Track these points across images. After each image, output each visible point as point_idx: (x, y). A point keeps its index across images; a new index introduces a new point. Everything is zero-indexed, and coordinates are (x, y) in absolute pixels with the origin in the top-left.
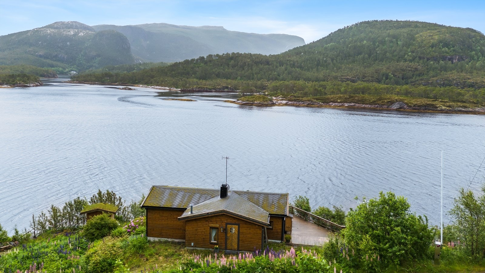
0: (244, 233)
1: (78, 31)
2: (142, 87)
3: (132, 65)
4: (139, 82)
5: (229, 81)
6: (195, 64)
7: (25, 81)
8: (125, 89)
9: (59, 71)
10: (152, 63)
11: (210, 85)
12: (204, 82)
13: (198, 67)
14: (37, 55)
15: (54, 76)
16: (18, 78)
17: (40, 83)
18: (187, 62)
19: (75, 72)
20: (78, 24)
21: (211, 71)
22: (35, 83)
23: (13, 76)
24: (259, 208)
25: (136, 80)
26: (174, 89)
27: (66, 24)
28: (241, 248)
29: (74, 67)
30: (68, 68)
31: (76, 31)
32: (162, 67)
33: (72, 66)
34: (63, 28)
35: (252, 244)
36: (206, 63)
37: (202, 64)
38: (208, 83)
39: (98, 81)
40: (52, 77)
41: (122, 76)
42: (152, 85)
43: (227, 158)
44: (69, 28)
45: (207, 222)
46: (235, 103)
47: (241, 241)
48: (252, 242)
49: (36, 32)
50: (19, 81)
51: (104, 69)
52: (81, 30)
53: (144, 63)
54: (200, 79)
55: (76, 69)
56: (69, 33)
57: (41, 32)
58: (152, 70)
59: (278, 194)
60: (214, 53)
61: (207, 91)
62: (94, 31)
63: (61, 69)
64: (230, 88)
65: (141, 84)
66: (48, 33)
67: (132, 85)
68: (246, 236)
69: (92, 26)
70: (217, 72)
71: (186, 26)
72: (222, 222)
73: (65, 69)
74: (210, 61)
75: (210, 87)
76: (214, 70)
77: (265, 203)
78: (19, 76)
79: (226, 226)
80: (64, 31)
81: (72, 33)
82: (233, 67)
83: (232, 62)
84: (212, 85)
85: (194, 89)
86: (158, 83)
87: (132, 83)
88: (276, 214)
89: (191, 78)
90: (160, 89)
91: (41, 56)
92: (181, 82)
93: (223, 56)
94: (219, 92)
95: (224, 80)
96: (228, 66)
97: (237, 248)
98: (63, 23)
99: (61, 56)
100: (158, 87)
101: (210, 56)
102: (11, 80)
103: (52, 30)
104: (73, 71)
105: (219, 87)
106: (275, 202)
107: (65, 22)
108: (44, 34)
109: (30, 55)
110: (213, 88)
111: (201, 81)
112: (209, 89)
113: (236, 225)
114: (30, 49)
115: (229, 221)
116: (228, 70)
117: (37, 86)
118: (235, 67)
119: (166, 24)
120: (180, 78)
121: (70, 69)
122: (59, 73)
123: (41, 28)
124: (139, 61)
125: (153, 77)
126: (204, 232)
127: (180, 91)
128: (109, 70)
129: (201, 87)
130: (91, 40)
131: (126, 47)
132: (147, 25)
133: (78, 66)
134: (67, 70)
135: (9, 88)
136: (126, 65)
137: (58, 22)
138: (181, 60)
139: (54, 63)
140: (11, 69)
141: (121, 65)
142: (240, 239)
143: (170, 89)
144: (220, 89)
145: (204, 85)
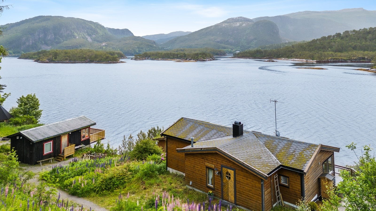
0: (241, 182)
1: (242, 23)
2: (283, 60)
3: (279, 44)
4: (282, 56)
5: (366, 52)
6: (332, 39)
7: (204, 57)
8: (269, 61)
9: (228, 51)
10: (295, 42)
11: (345, 56)
12: (339, 54)
13: (334, 42)
14: (216, 41)
15: (224, 54)
16: (200, 56)
17: (213, 59)
18: (324, 38)
19: (239, 52)
20: (243, 18)
21: (348, 45)
22: (209, 59)
23: (197, 54)
24: (272, 155)
25: (279, 55)
26: (311, 61)
27: (235, 19)
28: (238, 202)
29: (238, 48)
30: (234, 49)
31: (241, 23)
32: (301, 44)
33: (237, 48)
34: (233, 22)
35: (250, 199)
36: (342, 38)
37: (339, 40)
38: (343, 54)
39: (252, 56)
40: (223, 55)
41: (269, 52)
42: (292, 58)
43: (275, 101)
44: (237, 21)
45: (203, 160)
46: (368, 71)
47: (239, 193)
48: (251, 197)
49: (216, 26)
50: (200, 57)
51: (259, 48)
52: (244, 22)
53: (289, 42)
54: (336, 52)
55: (240, 50)
56: (236, 25)
57: (219, 26)
58: (293, 46)
59: (306, 144)
60: (350, 29)
61: (342, 62)
62: (253, 22)
63: (230, 50)
64: (367, 59)
65: (283, 58)
66: (223, 26)
67: (276, 58)
68: (243, 187)
69: (253, 19)
70: (353, 45)
71: (327, 11)
72: (218, 163)
73: (233, 50)
74: (347, 36)
75: (345, 58)
76: (350, 44)
77: (283, 151)
78: (200, 54)
79: (222, 169)
80: (233, 24)
81: (238, 25)
82: (370, 40)
83: (370, 36)
84: (347, 56)
85: (329, 60)
86: (297, 56)
87: (276, 57)
88: (290, 166)
89: (328, 51)
90: (298, 61)
91: (218, 42)
92: (317, 55)
93: (359, 31)
94: (355, 62)
95: (362, 52)
96: (366, 40)
97: (234, 200)
98: (232, 19)
99: (231, 41)
100: (296, 59)
101: (347, 32)
102: (196, 56)
103: (226, 24)
104: (238, 51)
105: (355, 58)
106: (297, 153)
107: (234, 18)
108: (221, 27)
109: (212, 42)
110: (348, 59)
111: (337, 53)
112: (345, 60)
113: (232, 170)
114: (212, 38)
115: (225, 163)
116: (365, 42)
117: (211, 60)
118: (373, 40)
119: (309, 12)
120: (317, 52)
121: (235, 50)
122: (228, 52)
123: (220, 23)
124: (286, 41)
125: (293, 52)
126: (201, 171)
127: (315, 62)
128: (262, 49)
129: (336, 58)
130: (250, 29)
131: (275, 31)
132: (293, 14)
133: (241, 47)
134: (234, 50)
135: (194, 62)
136: (275, 45)
137: (230, 19)
138: (319, 37)
139: (226, 46)
140: (199, 51)
141: (271, 45)
142: (237, 189)
143: (307, 61)
144: (355, 60)
145: (339, 57)
